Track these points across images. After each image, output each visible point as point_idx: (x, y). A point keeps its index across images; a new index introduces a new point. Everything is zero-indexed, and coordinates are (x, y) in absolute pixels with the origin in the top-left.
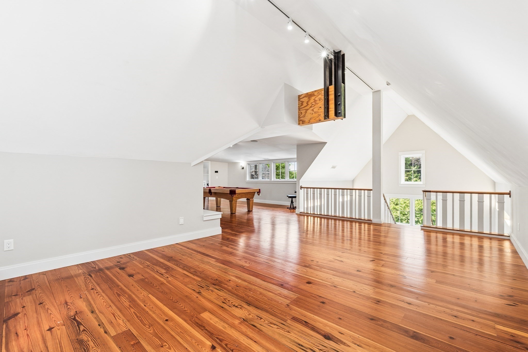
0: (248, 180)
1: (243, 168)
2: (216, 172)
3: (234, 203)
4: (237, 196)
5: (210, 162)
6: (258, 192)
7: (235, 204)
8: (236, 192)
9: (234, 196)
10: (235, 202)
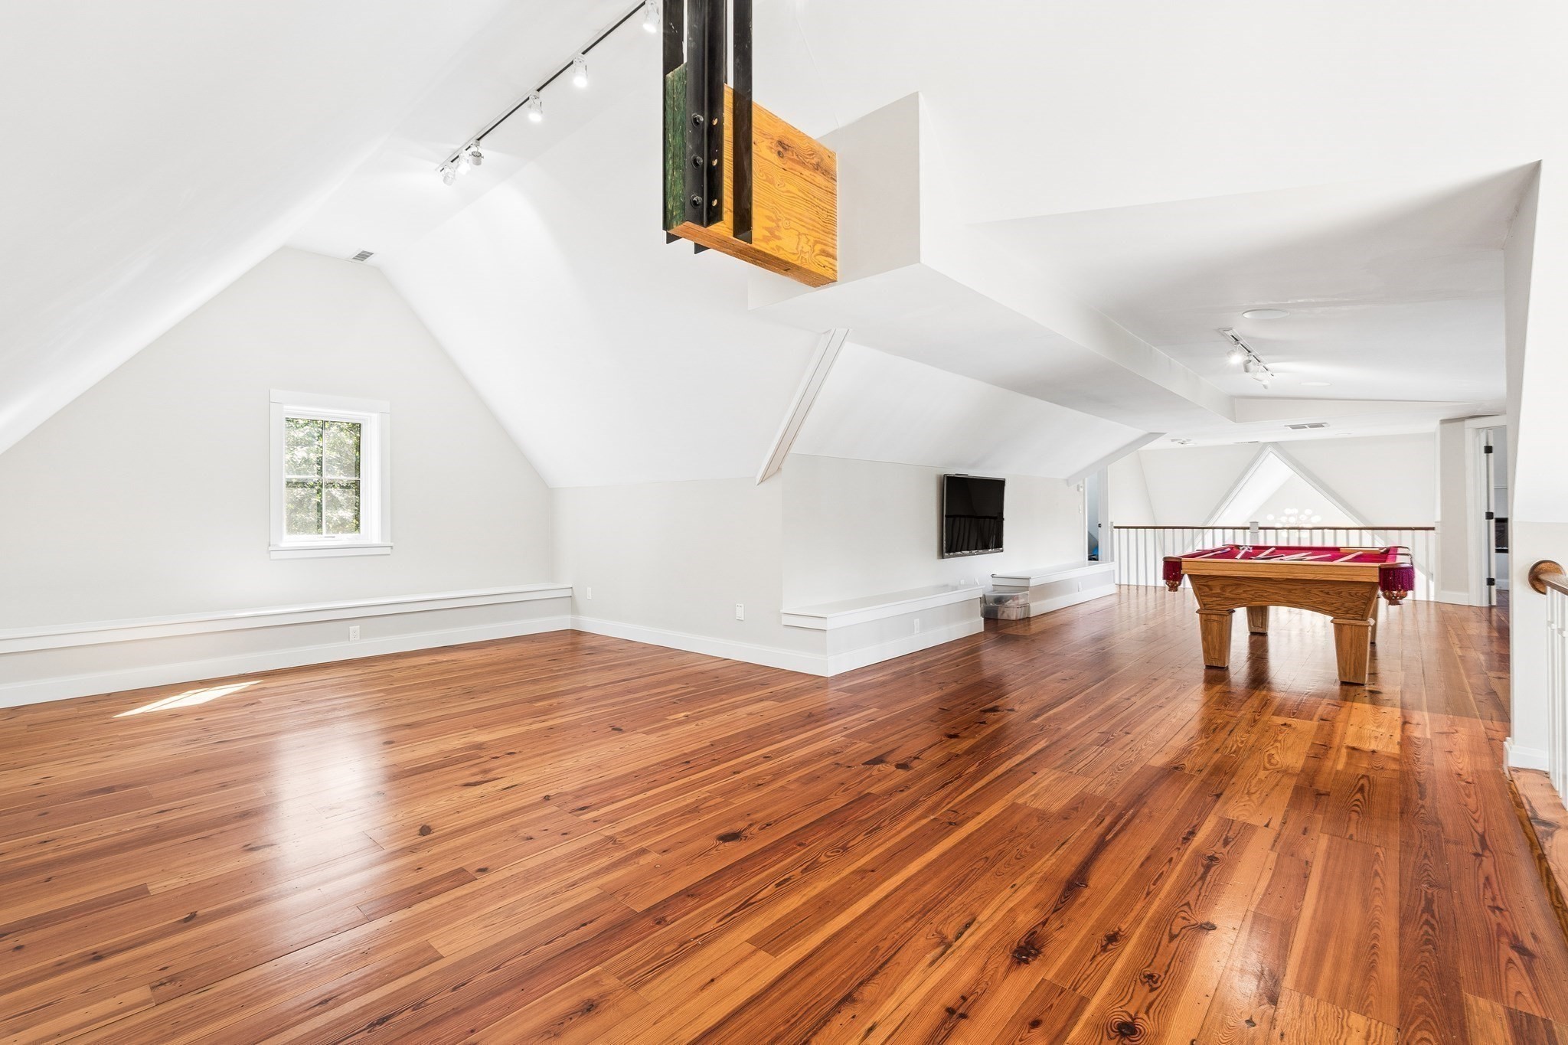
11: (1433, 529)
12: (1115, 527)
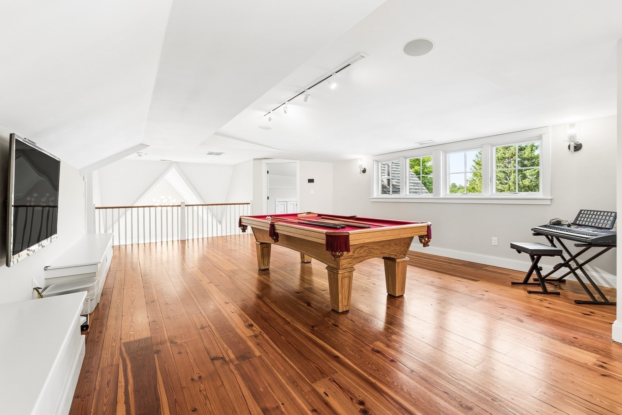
0: (375, 196)
1: (364, 171)
2: (311, 181)
3: (342, 279)
4: (354, 252)
5: (298, 162)
6: (421, 237)
7: (346, 281)
8: (351, 243)
9: (342, 255)
10: (347, 274)
11: (249, 204)
12: (96, 208)
